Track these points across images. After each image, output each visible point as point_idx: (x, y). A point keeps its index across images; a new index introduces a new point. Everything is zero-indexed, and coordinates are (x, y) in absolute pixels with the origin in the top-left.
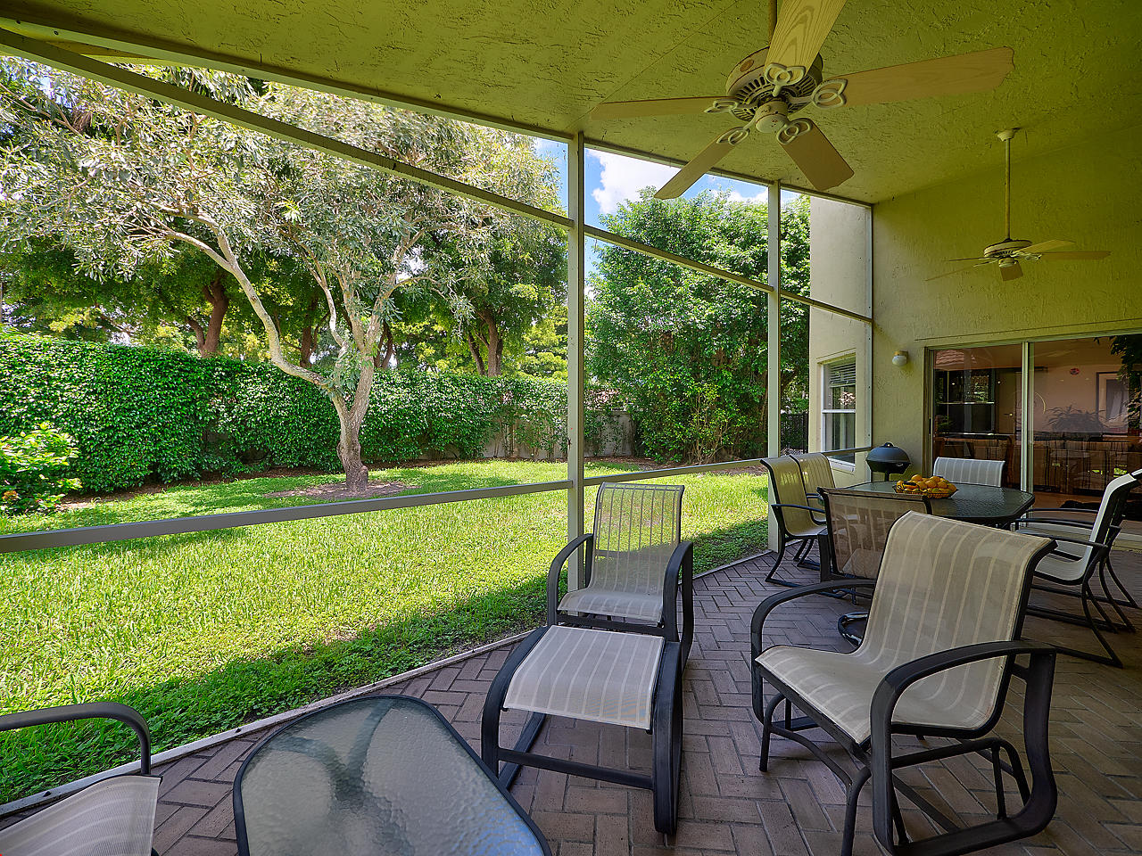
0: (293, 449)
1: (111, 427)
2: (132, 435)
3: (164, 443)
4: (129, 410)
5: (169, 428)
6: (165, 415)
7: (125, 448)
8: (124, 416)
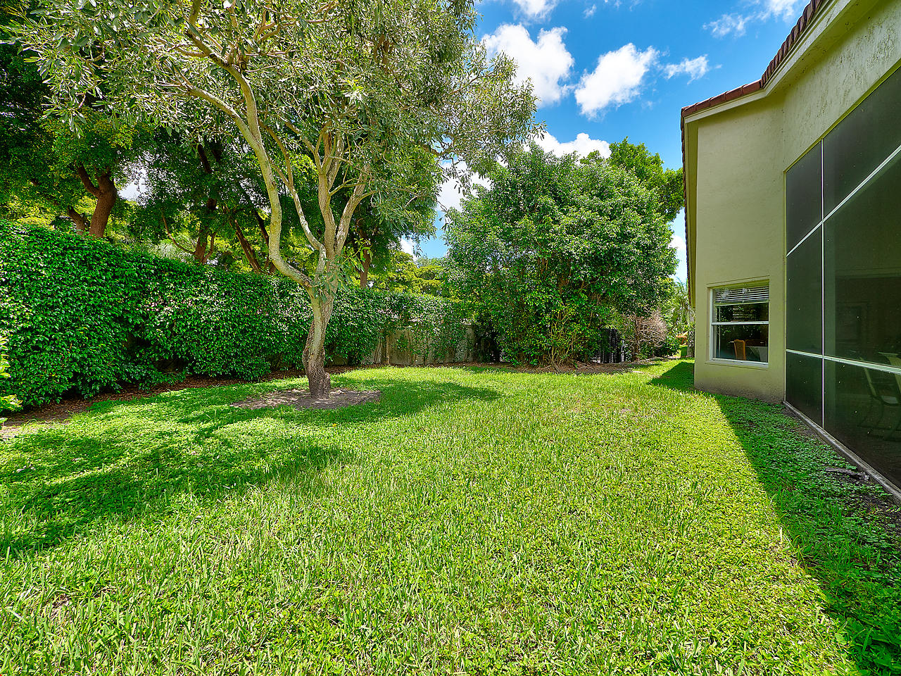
0: (219, 357)
1: (30, 329)
2: (55, 339)
3: (91, 349)
4: (52, 308)
5: (95, 331)
6: (92, 315)
7: (45, 355)
8: (46, 315)
